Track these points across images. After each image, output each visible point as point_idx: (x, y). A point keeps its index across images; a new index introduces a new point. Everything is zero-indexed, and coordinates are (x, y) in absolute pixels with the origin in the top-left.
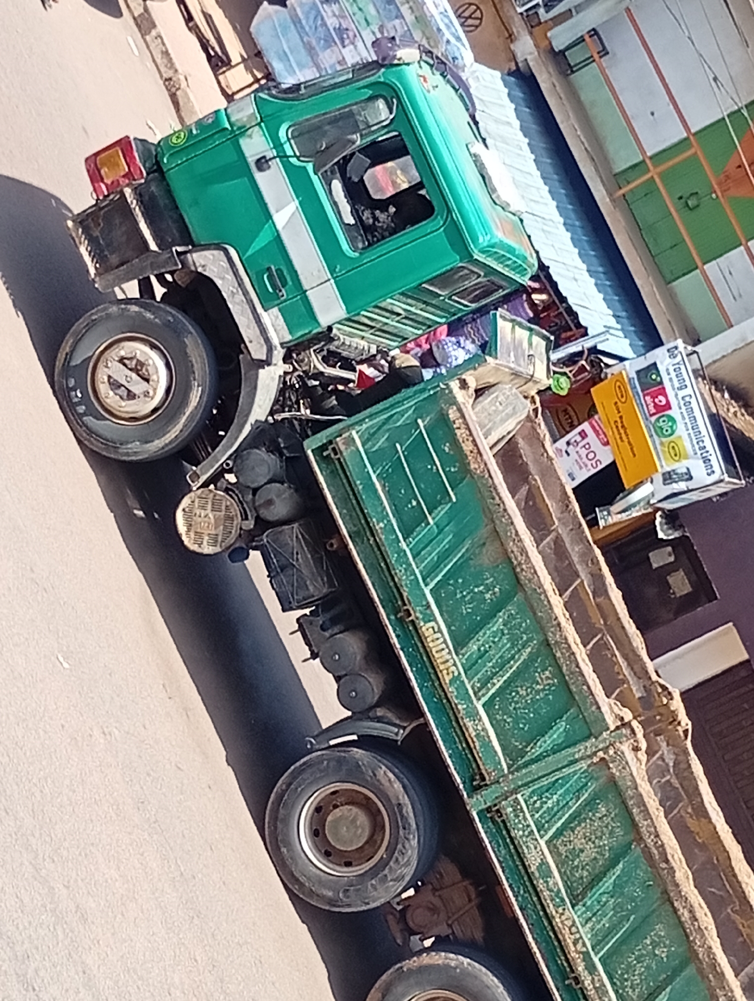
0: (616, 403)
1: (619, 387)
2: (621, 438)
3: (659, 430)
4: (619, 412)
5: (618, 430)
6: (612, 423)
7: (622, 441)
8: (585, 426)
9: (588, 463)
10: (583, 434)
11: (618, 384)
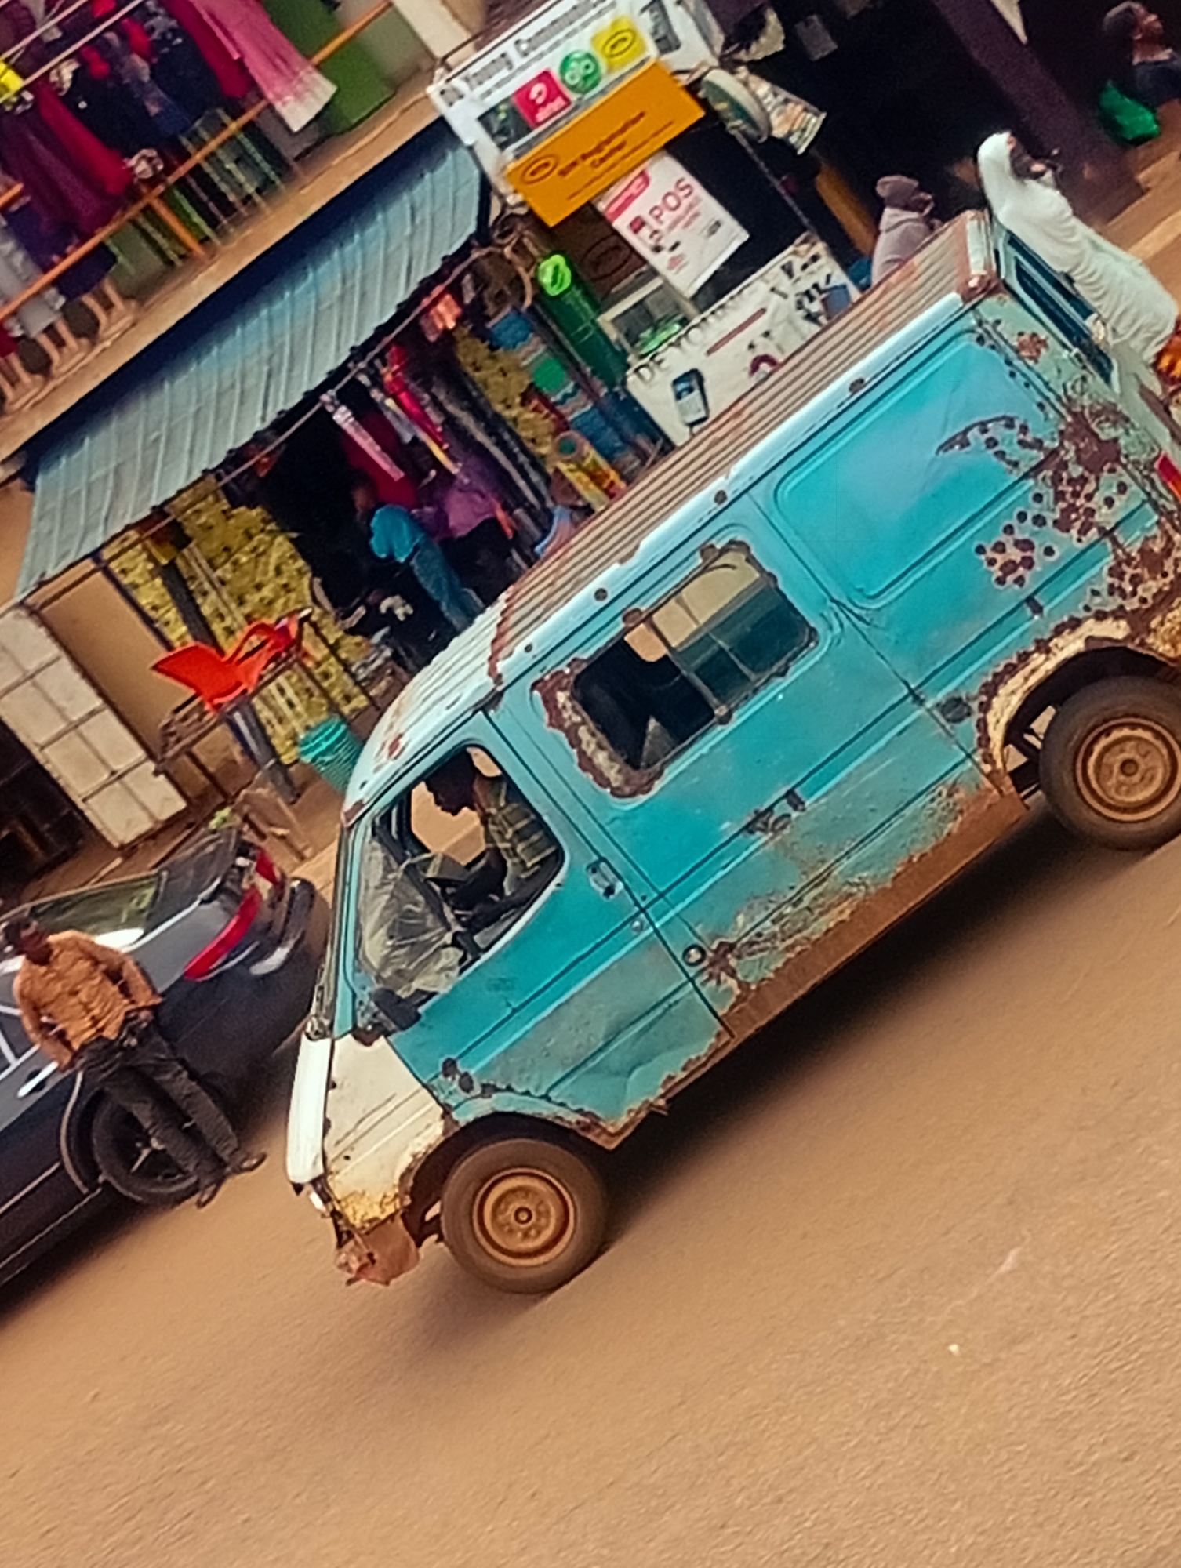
1: (533, 173)
2: (620, 147)
3: (590, 82)
4: (574, 164)
5: (607, 156)
6: (595, 172)
7: (624, 144)
8: (621, 224)
9: (685, 203)
10: (638, 225)
11: (528, 178)
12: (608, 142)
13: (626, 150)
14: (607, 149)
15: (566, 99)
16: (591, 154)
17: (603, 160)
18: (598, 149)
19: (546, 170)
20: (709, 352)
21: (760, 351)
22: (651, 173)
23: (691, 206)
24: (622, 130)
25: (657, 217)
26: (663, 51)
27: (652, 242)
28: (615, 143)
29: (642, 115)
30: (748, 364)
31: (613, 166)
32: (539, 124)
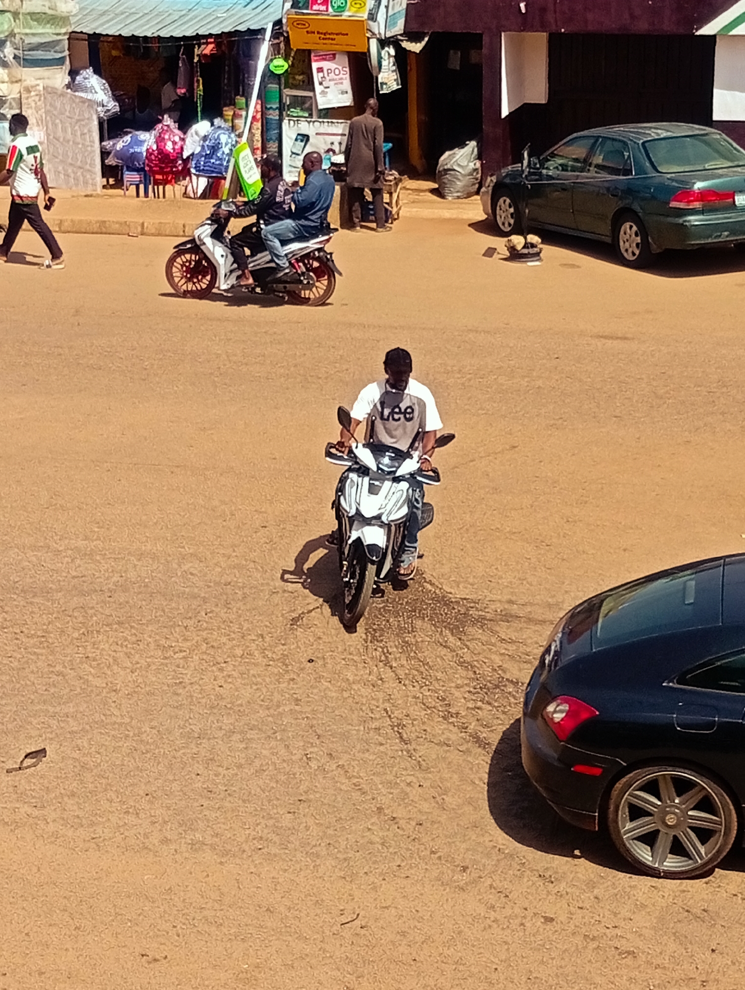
0: (307, 32)
1: (298, 24)
2: (332, 39)
3: (339, 10)
4: (314, 33)
5: (326, 39)
6: (319, 41)
7: (334, 39)
8: (315, 66)
9: (341, 76)
10: (320, 70)
11: (295, 24)
12: (330, 34)
13: (333, 42)
14: (328, 36)
15: (327, 8)
16: (322, 33)
17: (323, 39)
18: (325, 34)
19: (303, 27)
20: (317, 134)
21: (334, 147)
22: (337, 56)
23: (341, 79)
24: (337, 34)
25: (328, 73)
26: (369, 19)
27: (320, 80)
28: (331, 36)
29: (347, 34)
30: (326, 149)
31: (325, 44)
32: (312, 9)
